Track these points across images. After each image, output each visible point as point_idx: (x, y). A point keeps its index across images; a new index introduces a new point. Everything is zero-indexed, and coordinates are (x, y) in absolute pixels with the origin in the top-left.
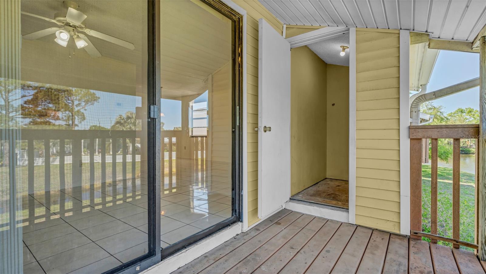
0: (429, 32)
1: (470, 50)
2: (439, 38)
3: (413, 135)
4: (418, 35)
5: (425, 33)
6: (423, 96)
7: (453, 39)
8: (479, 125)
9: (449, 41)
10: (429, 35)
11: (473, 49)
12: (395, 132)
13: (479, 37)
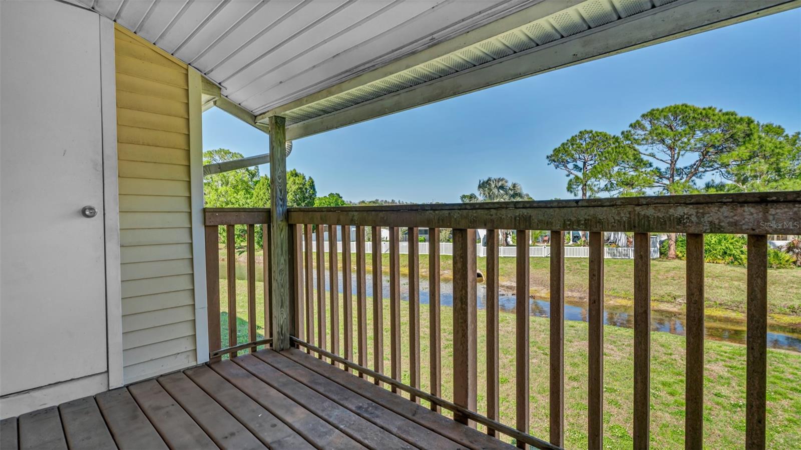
0: (223, 86)
1: (253, 124)
2: (226, 97)
3: (210, 220)
4: (208, 83)
5: (217, 84)
6: (207, 168)
7: (240, 104)
8: (270, 209)
9: (236, 106)
10: (221, 89)
11: (257, 124)
12: (185, 217)
13: (271, 114)
